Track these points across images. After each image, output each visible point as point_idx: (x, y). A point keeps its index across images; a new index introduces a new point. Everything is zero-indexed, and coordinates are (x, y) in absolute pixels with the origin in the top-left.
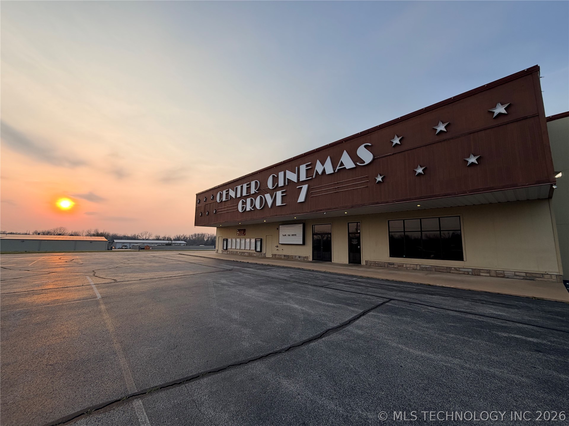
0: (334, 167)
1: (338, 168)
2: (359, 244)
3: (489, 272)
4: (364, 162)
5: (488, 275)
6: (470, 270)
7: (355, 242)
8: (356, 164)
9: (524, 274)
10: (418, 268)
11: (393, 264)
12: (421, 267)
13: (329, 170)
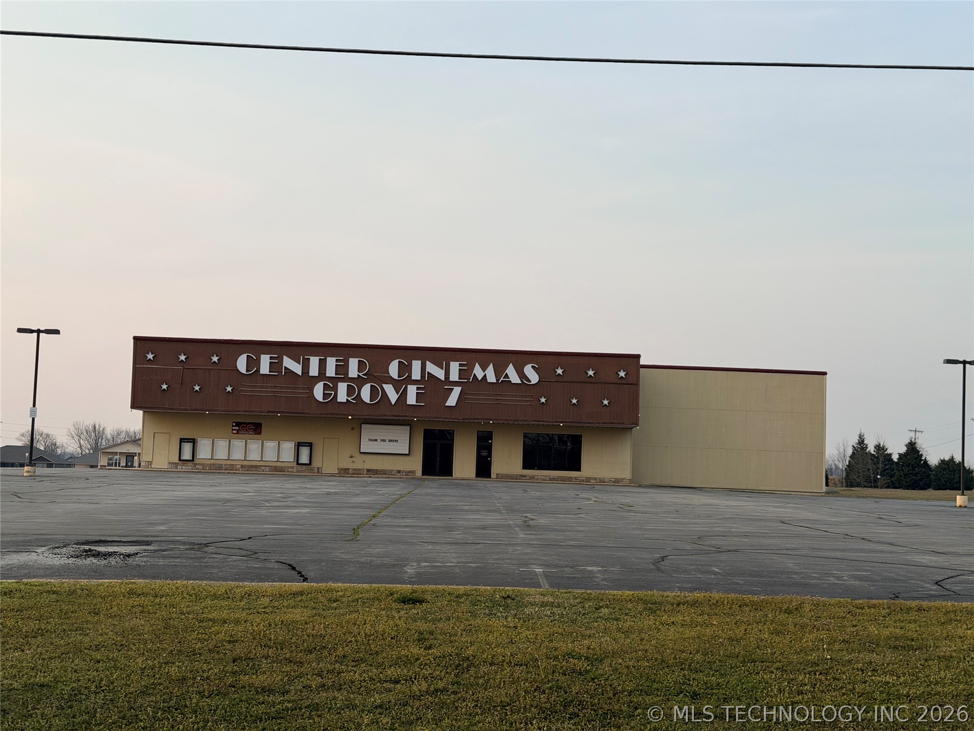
0: (498, 376)
1: (502, 379)
2: (490, 455)
3: (596, 479)
4: (530, 381)
5: (595, 481)
6: (585, 478)
7: (484, 454)
8: (522, 381)
9: (614, 480)
10: (548, 479)
11: (525, 476)
12: (550, 478)
13: (491, 378)
